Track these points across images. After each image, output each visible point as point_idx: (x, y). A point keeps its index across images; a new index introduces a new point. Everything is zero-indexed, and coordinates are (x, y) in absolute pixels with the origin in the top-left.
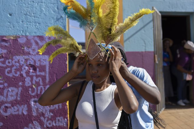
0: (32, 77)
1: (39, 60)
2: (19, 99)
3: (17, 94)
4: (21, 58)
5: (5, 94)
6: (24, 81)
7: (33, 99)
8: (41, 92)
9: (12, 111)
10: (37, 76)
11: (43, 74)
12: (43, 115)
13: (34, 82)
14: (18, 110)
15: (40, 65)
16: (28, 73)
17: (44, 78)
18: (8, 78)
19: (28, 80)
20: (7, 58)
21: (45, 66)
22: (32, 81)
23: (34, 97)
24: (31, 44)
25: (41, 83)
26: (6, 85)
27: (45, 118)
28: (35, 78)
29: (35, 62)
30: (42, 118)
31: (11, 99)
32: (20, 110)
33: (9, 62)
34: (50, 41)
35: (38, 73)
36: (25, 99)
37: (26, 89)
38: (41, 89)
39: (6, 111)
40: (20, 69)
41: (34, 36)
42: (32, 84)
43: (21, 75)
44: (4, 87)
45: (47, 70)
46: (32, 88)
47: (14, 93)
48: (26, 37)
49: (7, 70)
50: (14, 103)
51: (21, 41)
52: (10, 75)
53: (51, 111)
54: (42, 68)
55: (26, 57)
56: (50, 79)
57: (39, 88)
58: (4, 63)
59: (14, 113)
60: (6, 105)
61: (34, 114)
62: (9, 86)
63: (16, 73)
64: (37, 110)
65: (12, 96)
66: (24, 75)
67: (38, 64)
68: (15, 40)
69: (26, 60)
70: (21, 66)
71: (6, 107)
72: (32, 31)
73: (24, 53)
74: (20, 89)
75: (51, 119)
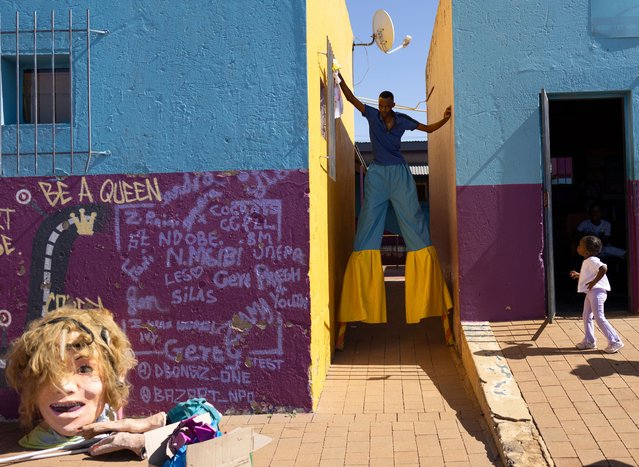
0: (257, 232)
1: (268, 207)
2: (239, 264)
3: (236, 256)
4: (241, 204)
5: (220, 257)
6: (246, 239)
7: (258, 266)
8: (270, 256)
9: (229, 282)
10: (264, 231)
11: (273, 227)
12: (272, 289)
13: (260, 240)
14: (238, 281)
15: (269, 215)
16: (251, 226)
17: (274, 234)
18: (223, 233)
19: (251, 236)
20: (222, 204)
21: (276, 216)
22: (257, 238)
23: (260, 262)
24: (256, 183)
25: (270, 242)
26: (221, 243)
27: (275, 294)
28: (261, 233)
29: (261, 210)
30: (271, 294)
31: (227, 263)
32: (241, 280)
33: (225, 211)
34: (282, 178)
35: (266, 227)
36: (247, 265)
37: (248, 250)
38: (271, 251)
39: (221, 282)
40: (240, 220)
41: (260, 171)
42: (257, 243)
43: (242, 229)
44: (219, 246)
45: (279, 222)
46: (257, 248)
47: (232, 256)
48: (249, 172)
49: (222, 222)
50: (232, 270)
51: (243, 178)
52: (227, 229)
53: (285, 284)
54: (272, 220)
55: (248, 202)
56: (283, 236)
57: (267, 249)
58: (218, 211)
59: (232, 285)
60: (221, 272)
61: (261, 288)
62: (225, 245)
63: (235, 227)
64: (265, 281)
65: (229, 259)
66: (247, 229)
67: (265, 213)
68: (234, 178)
69: (249, 207)
70: (242, 216)
71: (221, 276)
72: (259, 163)
73: (246, 197)
74: (241, 249)
75: (284, 297)
